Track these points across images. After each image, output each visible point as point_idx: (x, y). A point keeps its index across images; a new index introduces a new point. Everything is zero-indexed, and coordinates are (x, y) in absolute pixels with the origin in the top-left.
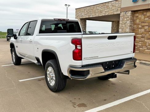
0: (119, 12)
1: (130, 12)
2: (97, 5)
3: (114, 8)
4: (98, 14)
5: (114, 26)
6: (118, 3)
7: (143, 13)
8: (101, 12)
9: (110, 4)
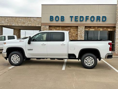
0: (40, 25)
1: (48, 26)
2: (19, 18)
3: (36, 22)
4: (21, 24)
5: (16, 32)
6: (39, 19)
7: (55, 28)
8: (24, 23)
9: (32, 19)
